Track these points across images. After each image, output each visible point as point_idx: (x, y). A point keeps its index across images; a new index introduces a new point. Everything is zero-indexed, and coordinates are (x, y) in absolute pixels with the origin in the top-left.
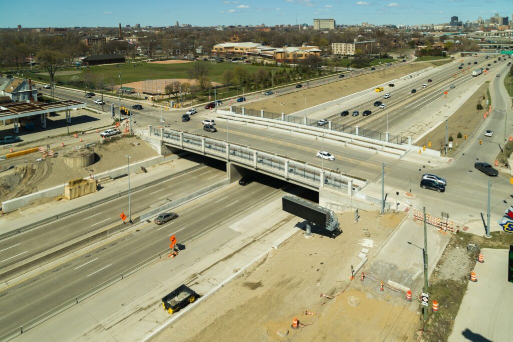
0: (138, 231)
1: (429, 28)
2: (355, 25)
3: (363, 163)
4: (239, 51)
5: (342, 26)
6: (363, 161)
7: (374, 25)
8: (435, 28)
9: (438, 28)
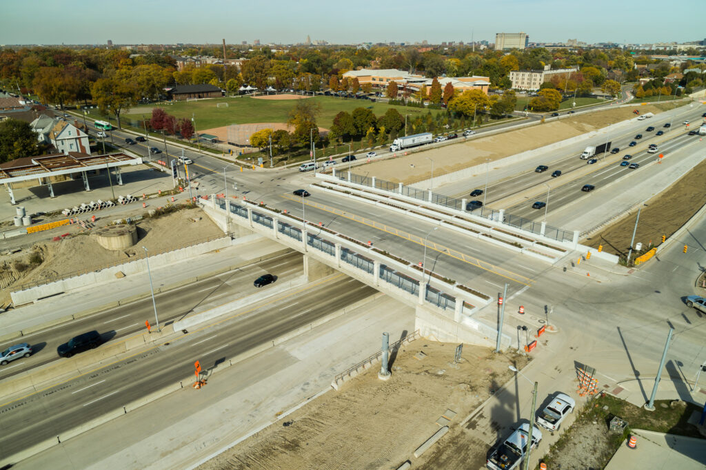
0: (168, 344)
1: (668, 49)
2: (557, 43)
3: (495, 269)
4: (377, 82)
5: (538, 45)
6: (496, 265)
7: (585, 44)
8: (678, 48)
9: (683, 48)
